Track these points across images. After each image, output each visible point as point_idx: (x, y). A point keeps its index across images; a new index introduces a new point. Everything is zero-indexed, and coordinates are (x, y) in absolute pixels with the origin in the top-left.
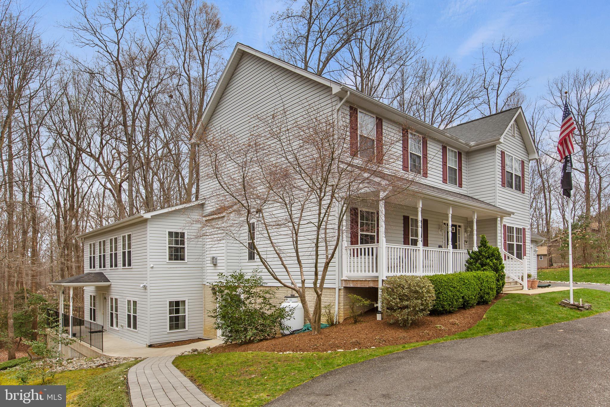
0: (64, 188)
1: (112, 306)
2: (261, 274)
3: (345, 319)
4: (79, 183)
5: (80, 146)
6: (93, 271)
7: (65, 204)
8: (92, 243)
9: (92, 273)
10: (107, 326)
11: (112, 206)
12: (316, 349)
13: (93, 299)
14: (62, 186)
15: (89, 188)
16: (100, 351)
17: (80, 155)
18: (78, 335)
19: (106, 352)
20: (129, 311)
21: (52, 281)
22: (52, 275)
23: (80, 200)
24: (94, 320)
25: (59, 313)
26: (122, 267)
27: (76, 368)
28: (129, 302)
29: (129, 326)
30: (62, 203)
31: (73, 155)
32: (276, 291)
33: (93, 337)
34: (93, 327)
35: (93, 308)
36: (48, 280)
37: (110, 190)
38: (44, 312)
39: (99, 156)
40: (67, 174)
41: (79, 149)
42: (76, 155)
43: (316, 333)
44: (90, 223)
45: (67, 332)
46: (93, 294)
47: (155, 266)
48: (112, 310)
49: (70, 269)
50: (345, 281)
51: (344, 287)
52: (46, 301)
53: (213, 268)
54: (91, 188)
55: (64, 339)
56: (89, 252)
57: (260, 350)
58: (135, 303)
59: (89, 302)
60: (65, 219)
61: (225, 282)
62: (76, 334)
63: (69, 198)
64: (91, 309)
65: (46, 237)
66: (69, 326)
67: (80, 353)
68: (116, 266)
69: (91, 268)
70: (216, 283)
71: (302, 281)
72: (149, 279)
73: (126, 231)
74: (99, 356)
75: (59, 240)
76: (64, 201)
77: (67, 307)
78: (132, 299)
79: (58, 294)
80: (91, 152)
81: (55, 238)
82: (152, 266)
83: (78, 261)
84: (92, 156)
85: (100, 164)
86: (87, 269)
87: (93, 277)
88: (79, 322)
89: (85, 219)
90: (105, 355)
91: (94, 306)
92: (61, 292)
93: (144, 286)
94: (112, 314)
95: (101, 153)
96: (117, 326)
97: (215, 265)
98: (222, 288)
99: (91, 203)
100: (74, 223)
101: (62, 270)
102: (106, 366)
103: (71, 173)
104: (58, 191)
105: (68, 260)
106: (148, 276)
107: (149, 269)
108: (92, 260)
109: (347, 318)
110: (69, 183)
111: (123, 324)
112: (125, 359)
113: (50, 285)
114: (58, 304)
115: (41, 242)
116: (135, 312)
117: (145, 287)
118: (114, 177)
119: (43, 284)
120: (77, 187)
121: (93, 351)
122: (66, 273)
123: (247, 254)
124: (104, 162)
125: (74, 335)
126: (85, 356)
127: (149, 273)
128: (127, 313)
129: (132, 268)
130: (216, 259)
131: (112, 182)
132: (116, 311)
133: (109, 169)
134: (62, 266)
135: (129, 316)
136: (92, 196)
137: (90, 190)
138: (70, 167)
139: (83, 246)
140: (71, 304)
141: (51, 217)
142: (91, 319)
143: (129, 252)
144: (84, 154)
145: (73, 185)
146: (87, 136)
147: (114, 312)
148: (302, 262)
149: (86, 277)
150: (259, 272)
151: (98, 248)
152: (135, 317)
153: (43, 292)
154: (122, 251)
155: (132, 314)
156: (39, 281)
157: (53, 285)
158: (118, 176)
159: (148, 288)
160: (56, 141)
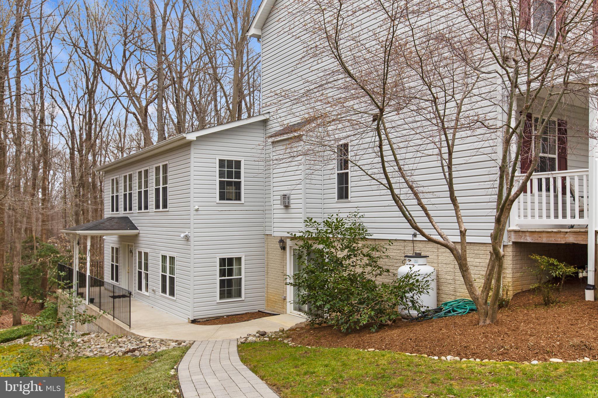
0: (80, 115)
1: (140, 263)
2: (362, 219)
3: (516, 296)
4: (97, 108)
5: (99, 60)
6: (115, 214)
7: (81, 135)
8: (115, 178)
9: (114, 218)
10: (134, 289)
11: (134, 137)
12: (504, 355)
13: (116, 251)
14: (77, 111)
15: (109, 113)
16: (126, 328)
17: (100, 71)
18: (97, 300)
19: (134, 329)
20: (164, 269)
21: (65, 227)
22: (65, 221)
23: (98, 129)
24: (117, 280)
25: (72, 270)
26: (154, 210)
27: (95, 352)
28: (164, 258)
29: (164, 291)
30: (77, 133)
31: (91, 74)
32: (388, 247)
33: (116, 305)
34: (116, 290)
35: (115, 264)
36: (61, 227)
37: (134, 114)
38: (55, 265)
39: (121, 74)
40: (84, 96)
41: (98, 64)
42: (94, 73)
43: (488, 322)
44: (109, 158)
45: (81, 295)
46: (115, 246)
47: (201, 208)
48: (140, 267)
49: (85, 213)
50: (515, 232)
51: (513, 243)
52: (58, 253)
53: (283, 211)
54: (111, 113)
55: (80, 315)
56: (111, 189)
57: (389, 347)
58: (172, 259)
59: (111, 256)
60: (80, 151)
61: (316, 231)
62: (94, 299)
63: (86, 127)
64: (112, 265)
65: (60, 176)
66: (85, 286)
67: (99, 327)
68: (146, 208)
69: (113, 211)
70: (301, 234)
71: (461, 232)
72: (192, 226)
73: (161, 160)
74: (126, 334)
75: (73, 177)
76: (80, 131)
77: (83, 261)
78: (168, 254)
79: (71, 244)
80: (112, 68)
81: (69, 175)
82: (197, 207)
83: (96, 203)
84: (113, 72)
85: (123, 83)
86: (108, 213)
87: (117, 223)
88: (98, 282)
89: (104, 152)
90: (134, 334)
91: (117, 262)
92: (75, 243)
93: (186, 236)
94: (140, 273)
95: (123, 69)
96: (147, 290)
97: (287, 207)
98: (310, 242)
99: (111, 133)
100: (90, 157)
101: (77, 214)
102: (137, 353)
103: (89, 95)
104: (72, 118)
105: (83, 202)
106: (192, 221)
107: (193, 212)
108: (115, 200)
109: (519, 293)
110: (86, 109)
111: (155, 288)
112: (162, 342)
113: (63, 233)
114: (71, 257)
115: (53, 181)
116: (172, 271)
117: (187, 238)
118: (138, 98)
119: (55, 231)
120: (95, 113)
121: (118, 326)
122: (81, 218)
123: (336, 191)
124: (127, 80)
125: (91, 301)
126: (106, 332)
127: (192, 217)
128: (161, 273)
129: (168, 211)
130: (289, 198)
131: (136, 105)
132: (146, 269)
133: (133, 89)
134: (77, 208)
135: (164, 277)
136: (112, 124)
137: (109, 117)
138: (87, 87)
139: (101, 185)
140: (88, 259)
141: (65, 150)
142: (112, 279)
143: (165, 189)
144: (103, 70)
145: (90, 111)
146: (107, 48)
147: (143, 271)
148: (459, 200)
149: (107, 223)
150: (360, 217)
151: (123, 184)
152: (172, 280)
153: (54, 241)
154: (154, 187)
155: (168, 275)
156: (50, 228)
157: (66, 234)
158: (143, 96)
159: (192, 239)
160: (71, 57)
